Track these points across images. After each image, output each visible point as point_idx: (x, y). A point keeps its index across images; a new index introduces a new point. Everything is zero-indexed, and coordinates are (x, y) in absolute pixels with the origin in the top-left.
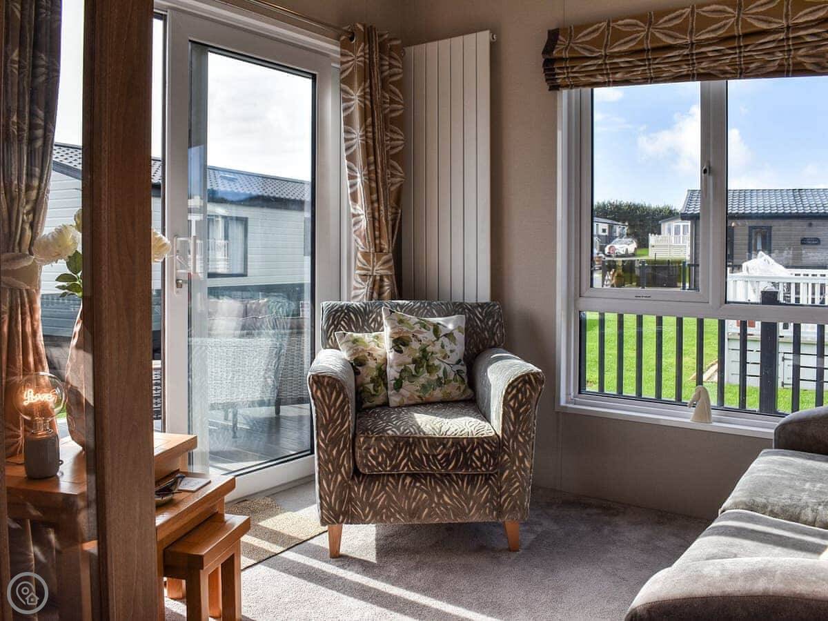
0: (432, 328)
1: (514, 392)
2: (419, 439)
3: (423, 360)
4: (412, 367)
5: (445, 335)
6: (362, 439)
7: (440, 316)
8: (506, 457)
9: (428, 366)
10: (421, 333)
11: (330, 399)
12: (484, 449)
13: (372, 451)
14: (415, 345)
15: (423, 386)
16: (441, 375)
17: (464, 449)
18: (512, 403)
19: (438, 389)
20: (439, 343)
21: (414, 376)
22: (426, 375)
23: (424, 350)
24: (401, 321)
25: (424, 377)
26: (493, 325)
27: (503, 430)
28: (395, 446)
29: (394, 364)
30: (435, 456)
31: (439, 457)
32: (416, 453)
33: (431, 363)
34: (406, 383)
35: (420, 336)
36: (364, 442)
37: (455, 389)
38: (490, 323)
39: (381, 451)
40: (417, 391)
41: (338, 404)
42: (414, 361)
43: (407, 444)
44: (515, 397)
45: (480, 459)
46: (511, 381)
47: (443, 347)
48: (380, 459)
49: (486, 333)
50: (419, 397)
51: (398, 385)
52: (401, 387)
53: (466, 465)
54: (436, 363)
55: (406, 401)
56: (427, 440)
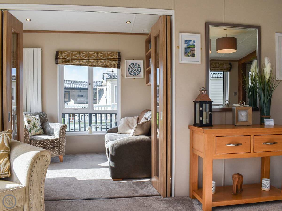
0: (34, 118)
1: (62, 129)
2: (44, 140)
3: (34, 125)
4: (33, 127)
5: (37, 120)
6: (32, 141)
7: (33, 116)
8: (60, 142)
9: (36, 127)
10: (33, 119)
11: (25, 133)
12: (57, 141)
13: (35, 144)
14: (32, 122)
15: (35, 131)
16: (38, 128)
17: (53, 141)
18: (61, 131)
19: (38, 131)
20: (37, 121)
21: (33, 129)
22: (36, 128)
23: (34, 123)
24: (28, 117)
25: (35, 129)
26: (45, 117)
27: (60, 137)
28: (40, 142)
29: (29, 127)
30: (48, 143)
31: (49, 143)
32: (44, 143)
33: (36, 126)
34: (32, 131)
35: (33, 120)
37: (41, 131)
38: (44, 117)
39: (37, 143)
40: (34, 132)
42: (33, 126)
43: (42, 141)
44: (62, 130)
45: (56, 143)
46: (61, 127)
47: (37, 122)
48: (37, 145)
49: (44, 119)
50: (35, 133)
51: (30, 131)
53: (54, 144)
54: (37, 126)
55: (33, 135)
56: (46, 140)
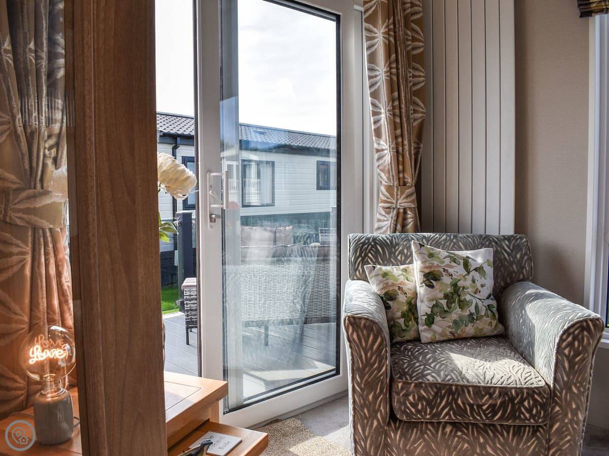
0: (462, 262)
1: (570, 339)
2: (462, 386)
3: (455, 295)
4: (444, 302)
5: (476, 270)
6: (400, 385)
7: (467, 249)
8: (557, 408)
9: (460, 301)
10: (452, 267)
11: (366, 342)
12: (535, 400)
13: (411, 398)
14: (447, 280)
15: (455, 322)
16: (473, 311)
17: (512, 399)
18: (566, 351)
19: (470, 325)
20: (469, 278)
21: (446, 311)
22: (458, 310)
23: (455, 285)
24: (431, 255)
25: (456, 313)
26: (522, 257)
27: (555, 379)
28: (436, 394)
29: (425, 300)
30: (480, 406)
31: (484, 408)
32: (460, 402)
33: (462, 298)
34: (438, 319)
35: (450, 270)
36: (402, 388)
37: (487, 325)
38: (518, 256)
39: (421, 398)
40: (449, 327)
41: (375, 347)
42: (446, 296)
43: (450, 392)
44: (571, 345)
45: (529, 411)
46: (565, 327)
47: (474, 281)
48: (420, 407)
49: (514, 266)
50: (451, 333)
51: (430, 321)
52: (433, 323)
53: (513, 416)
54: (468, 298)
55: (438, 338)
56: (471, 389)
